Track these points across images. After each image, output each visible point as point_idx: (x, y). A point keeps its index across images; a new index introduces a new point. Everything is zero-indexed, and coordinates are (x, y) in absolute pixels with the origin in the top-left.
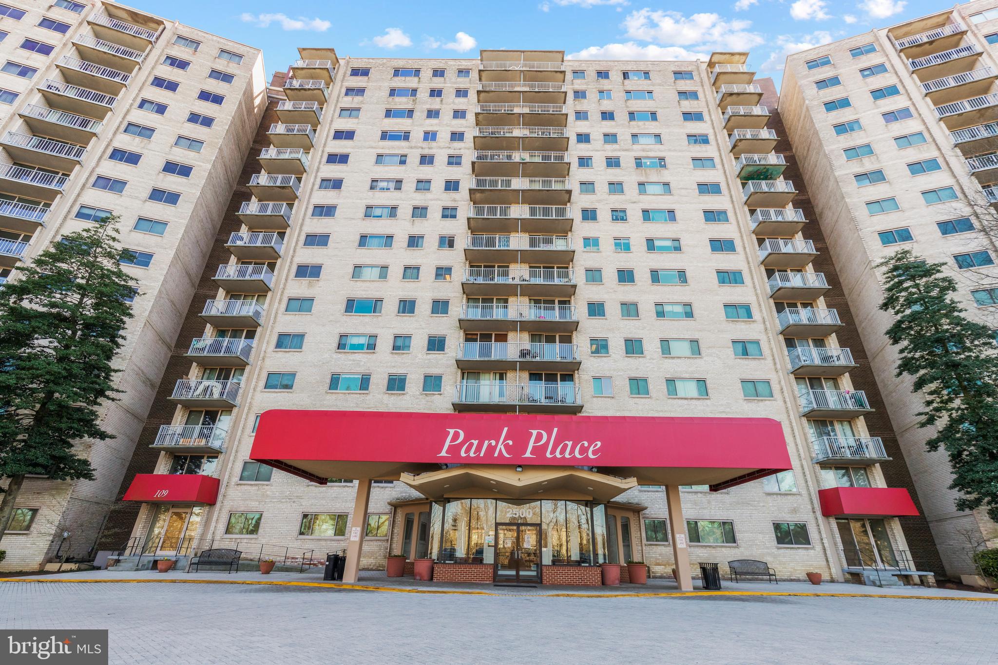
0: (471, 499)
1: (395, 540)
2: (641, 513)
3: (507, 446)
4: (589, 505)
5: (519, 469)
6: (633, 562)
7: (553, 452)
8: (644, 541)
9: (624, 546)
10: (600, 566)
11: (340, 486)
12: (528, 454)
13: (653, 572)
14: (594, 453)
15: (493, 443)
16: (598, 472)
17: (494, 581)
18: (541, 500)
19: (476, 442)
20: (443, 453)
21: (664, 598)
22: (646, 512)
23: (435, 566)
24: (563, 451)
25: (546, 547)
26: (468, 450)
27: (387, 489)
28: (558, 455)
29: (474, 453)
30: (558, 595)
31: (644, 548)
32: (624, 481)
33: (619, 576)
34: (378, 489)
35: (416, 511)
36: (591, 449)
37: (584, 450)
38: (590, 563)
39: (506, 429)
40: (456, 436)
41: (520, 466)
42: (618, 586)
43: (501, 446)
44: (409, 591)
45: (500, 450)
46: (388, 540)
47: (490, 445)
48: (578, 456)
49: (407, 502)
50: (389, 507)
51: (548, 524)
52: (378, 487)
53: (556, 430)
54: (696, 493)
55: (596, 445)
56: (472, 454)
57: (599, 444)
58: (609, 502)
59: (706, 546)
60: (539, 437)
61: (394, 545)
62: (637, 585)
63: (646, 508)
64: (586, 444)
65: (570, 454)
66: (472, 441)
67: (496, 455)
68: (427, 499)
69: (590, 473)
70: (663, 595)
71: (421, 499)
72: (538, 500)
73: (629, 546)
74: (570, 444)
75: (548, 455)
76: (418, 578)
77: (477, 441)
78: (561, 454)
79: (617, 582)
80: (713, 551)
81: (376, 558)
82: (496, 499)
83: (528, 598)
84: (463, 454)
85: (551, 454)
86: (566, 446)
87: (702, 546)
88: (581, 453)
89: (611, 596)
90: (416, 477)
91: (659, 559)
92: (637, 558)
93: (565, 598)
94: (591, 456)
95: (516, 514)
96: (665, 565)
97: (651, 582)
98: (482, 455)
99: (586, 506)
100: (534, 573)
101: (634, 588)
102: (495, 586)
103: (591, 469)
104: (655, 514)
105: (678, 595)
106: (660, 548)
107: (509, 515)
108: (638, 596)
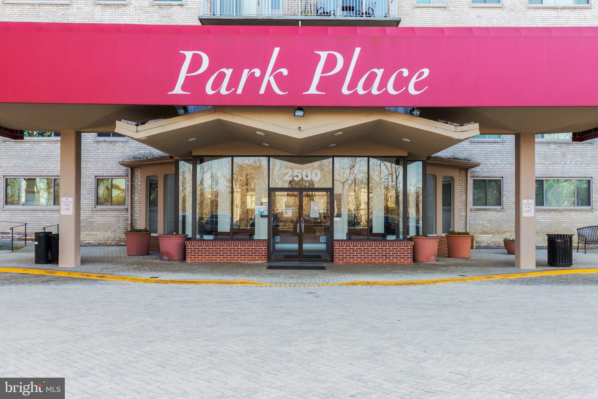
0: (233, 157)
1: (137, 208)
2: (470, 171)
3: (278, 78)
4: (401, 162)
5: (299, 113)
6: (454, 233)
7: (353, 85)
8: (470, 206)
9: (443, 210)
10: (411, 239)
11: (50, 142)
12: (313, 90)
13: (476, 242)
14: (417, 86)
15: (257, 72)
16: (421, 116)
17: (269, 260)
18: (333, 157)
19: (228, 72)
20: (178, 90)
21: (499, 282)
22: (477, 169)
23: (188, 243)
24: (368, 85)
25: (339, 215)
26: (216, 85)
27: (117, 144)
28: (360, 91)
29: (227, 89)
30: (354, 284)
31: (469, 214)
32: (460, 128)
33: (436, 250)
34: (105, 144)
35: (159, 173)
36: (414, 80)
37: (401, 83)
38: (398, 236)
39: (277, 50)
40: (196, 62)
41: (300, 109)
42: (434, 262)
43: (269, 78)
44: (146, 281)
45: (269, 82)
46: (127, 209)
47: (251, 76)
48: (391, 91)
49: (145, 161)
50: (124, 168)
51: (343, 183)
52: (105, 141)
53: (358, 50)
54: (548, 143)
55: (422, 73)
56: (223, 91)
57: (426, 72)
58: (429, 158)
59: (550, 211)
60: (331, 62)
61: (137, 216)
62: (459, 261)
63: (477, 165)
64: (406, 72)
65: (379, 89)
66: (224, 70)
67: (262, 91)
68: (171, 157)
69: (408, 117)
70: (498, 278)
71: (161, 158)
72: (328, 157)
73: (450, 210)
74: (380, 72)
75: (345, 91)
76: (165, 258)
77: (231, 70)
78: (364, 88)
79: (433, 258)
80: (559, 216)
81: (115, 231)
82: (269, 157)
83: (312, 289)
84: (209, 91)
85: (349, 89)
86: (373, 76)
87: (545, 211)
88: (396, 87)
89: (428, 283)
90: (140, 127)
91: (487, 227)
92: (458, 227)
93: (365, 287)
94: (412, 91)
95: (297, 176)
96: (493, 233)
97: (476, 255)
98: (239, 91)
99: (397, 163)
100: (323, 247)
101: (456, 265)
102: (269, 268)
103: (410, 112)
104: (488, 172)
105: (518, 276)
106: (489, 213)
107: (288, 178)
108: (464, 280)
